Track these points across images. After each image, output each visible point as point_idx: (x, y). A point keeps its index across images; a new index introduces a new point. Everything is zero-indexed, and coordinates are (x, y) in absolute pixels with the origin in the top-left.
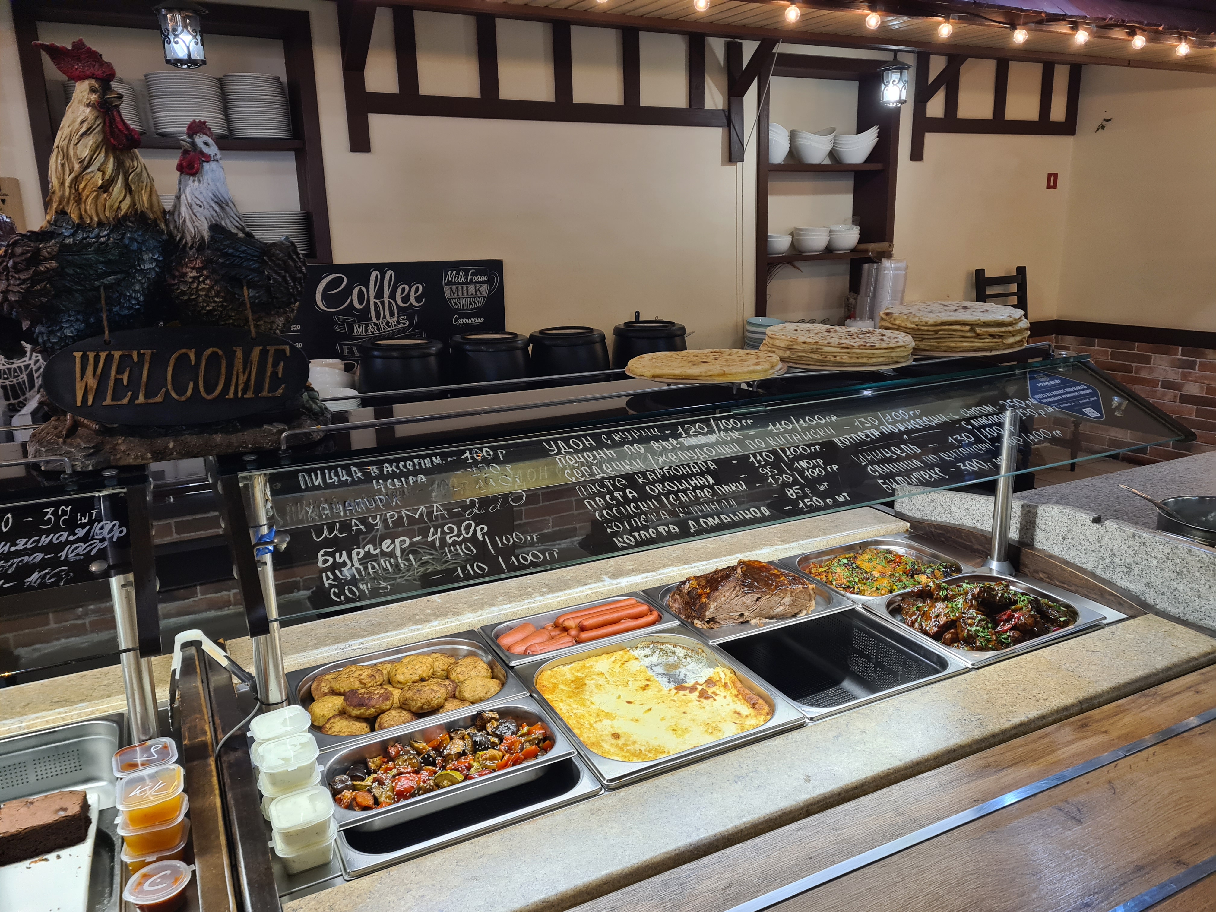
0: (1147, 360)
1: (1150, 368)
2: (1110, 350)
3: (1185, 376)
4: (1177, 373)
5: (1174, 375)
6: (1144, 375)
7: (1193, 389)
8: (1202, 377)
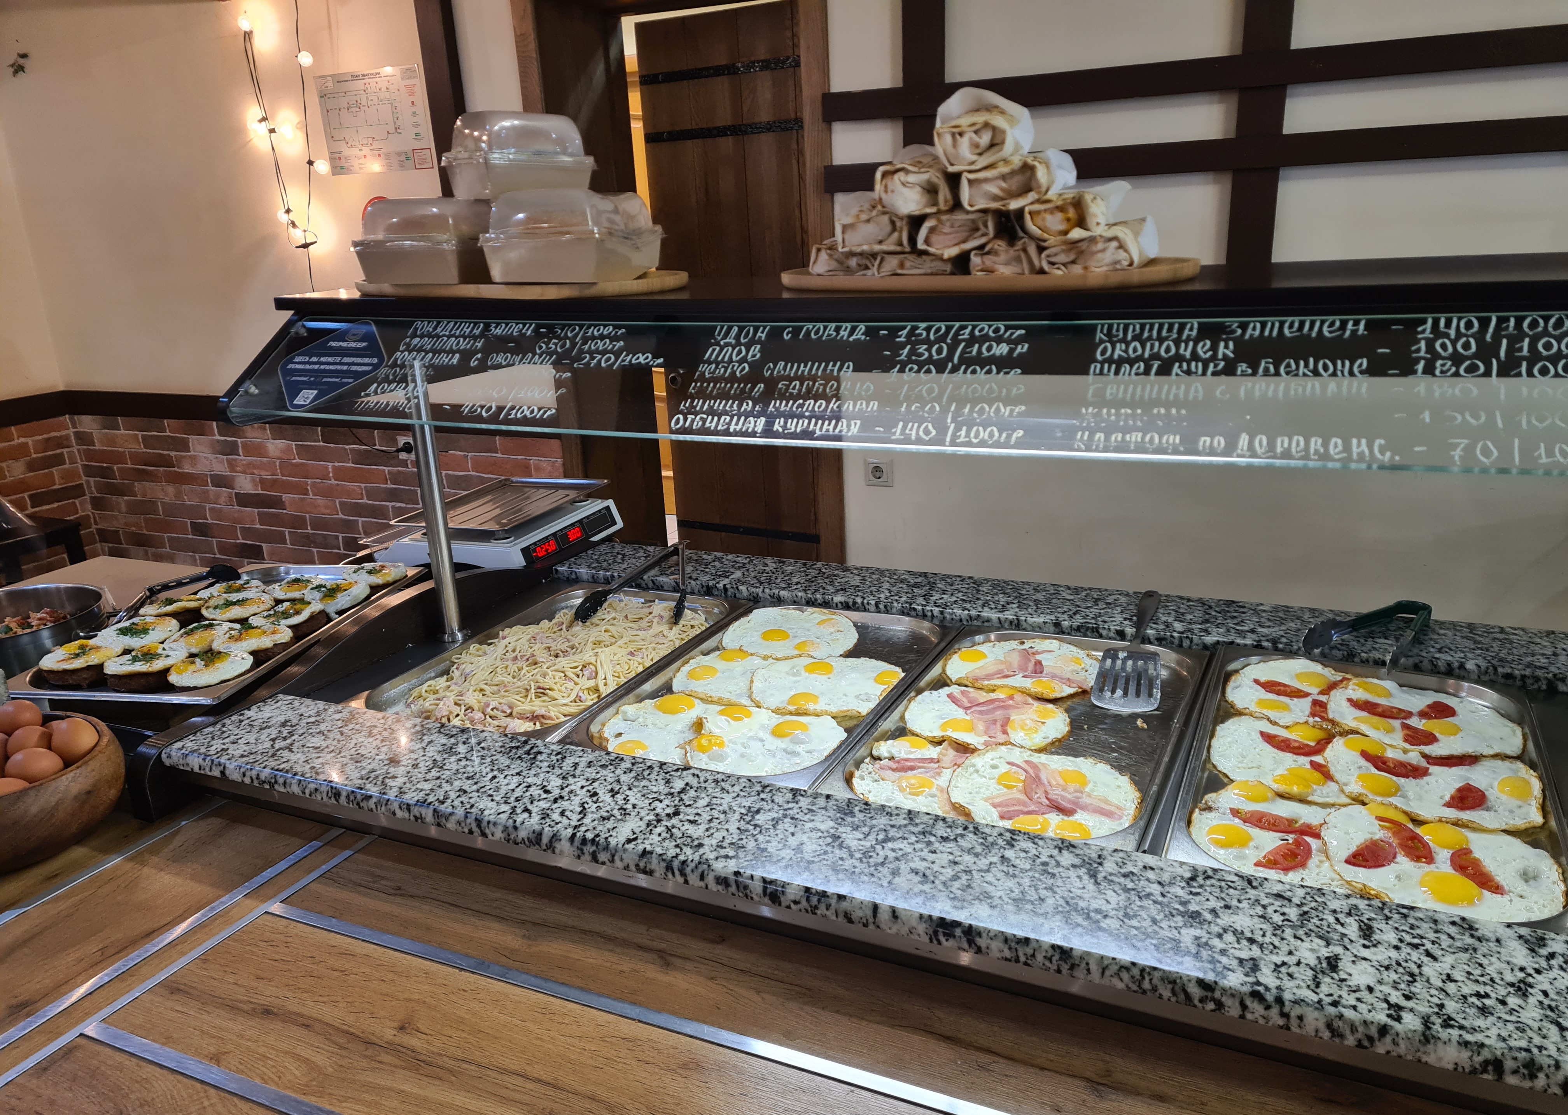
0: (184, 446)
1: (190, 456)
2: (140, 434)
3: (232, 465)
4: (222, 462)
5: (218, 465)
6: (187, 469)
7: (245, 484)
8: (250, 465)
